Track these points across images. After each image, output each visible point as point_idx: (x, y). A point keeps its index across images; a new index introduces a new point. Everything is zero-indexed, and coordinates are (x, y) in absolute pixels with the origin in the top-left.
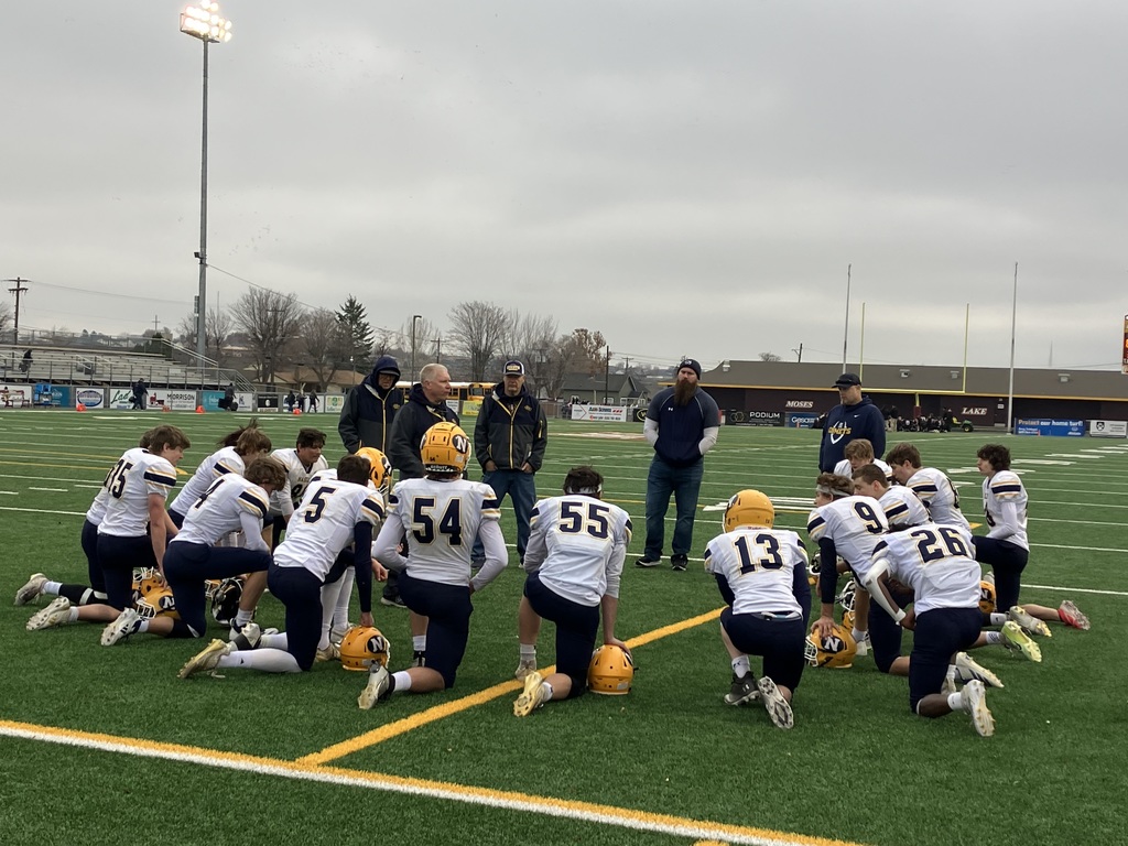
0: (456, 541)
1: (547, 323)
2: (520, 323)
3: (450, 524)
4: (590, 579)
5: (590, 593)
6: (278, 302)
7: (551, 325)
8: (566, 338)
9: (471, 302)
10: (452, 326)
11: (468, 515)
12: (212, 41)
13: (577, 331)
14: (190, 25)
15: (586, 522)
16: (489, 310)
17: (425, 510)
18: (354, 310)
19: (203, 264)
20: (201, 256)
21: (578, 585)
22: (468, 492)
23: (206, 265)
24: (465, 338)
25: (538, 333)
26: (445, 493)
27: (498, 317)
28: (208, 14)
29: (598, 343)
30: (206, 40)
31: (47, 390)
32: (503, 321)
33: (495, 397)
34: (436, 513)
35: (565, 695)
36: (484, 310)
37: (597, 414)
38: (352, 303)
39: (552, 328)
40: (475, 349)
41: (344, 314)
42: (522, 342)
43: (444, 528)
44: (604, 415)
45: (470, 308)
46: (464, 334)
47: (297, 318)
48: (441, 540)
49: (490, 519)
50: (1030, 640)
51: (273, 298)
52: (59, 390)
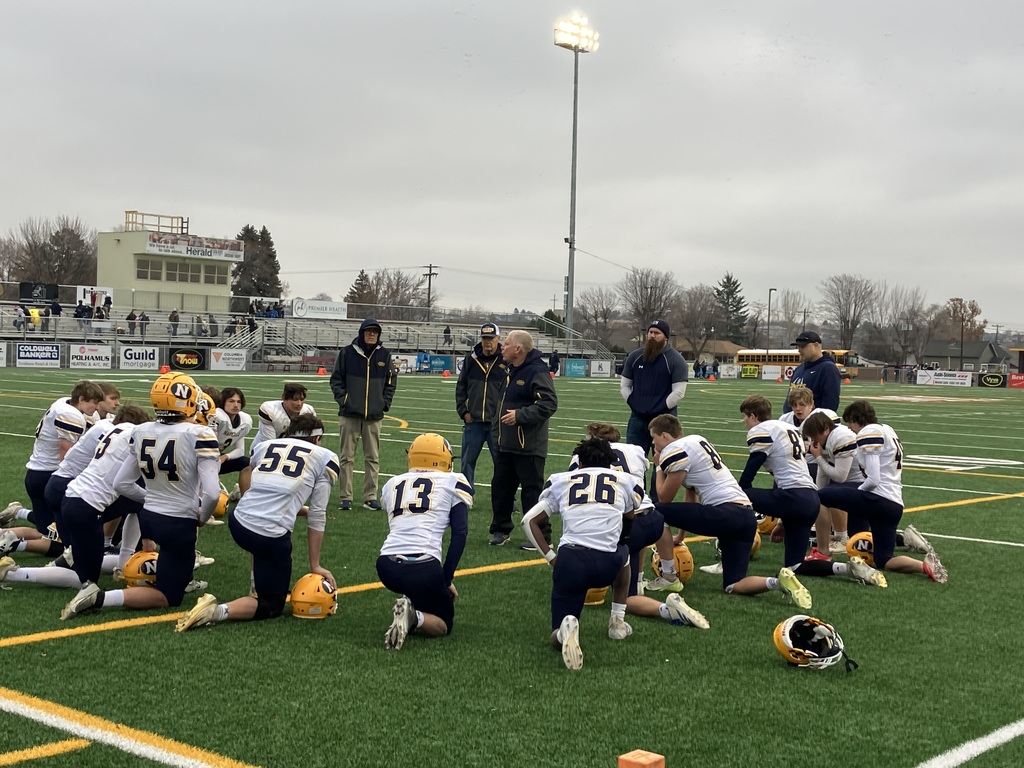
0: (173, 477)
1: (915, 295)
2: (889, 292)
3: (166, 462)
4: (274, 513)
5: (272, 525)
6: (657, 280)
7: (919, 295)
8: (935, 307)
9: (840, 274)
10: (821, 298)
11: (182, 455)
12: (583, 51)
13: (952, 300)
14: (562, 39)
15: (284, 462)
16: (857, 282)
17: (149, 450)
18: (730, 285)
19: (572, 247)
20: (570, 242)
21: (261, 518)
22: (183, 434)
23: (574, 249)
24: (833, 309)
25: (905, 303)
26: (166, 434)
27: (865, 288)
28: (577, 27)
29: (973, 311)
30: (576, 50)
31: (426, 359)
32: (871, 291)
33: (474, 356)
34: (155, 453)
35: (251, 616)
36: (851, 282)
37: (942, 379)
38: (729, 279)
39: (919, 298)
40: (843, 319)
41: (721, 289)
42: (890, 311)
43: (161, 466)
44: (949, 380)
45: (838, 281)
46: (832, 305)
47: (673, 295)
48: (162, 476)
49: (205, 458)
50: (802, 586)
51: (653, 276)
52: (442, 359)
